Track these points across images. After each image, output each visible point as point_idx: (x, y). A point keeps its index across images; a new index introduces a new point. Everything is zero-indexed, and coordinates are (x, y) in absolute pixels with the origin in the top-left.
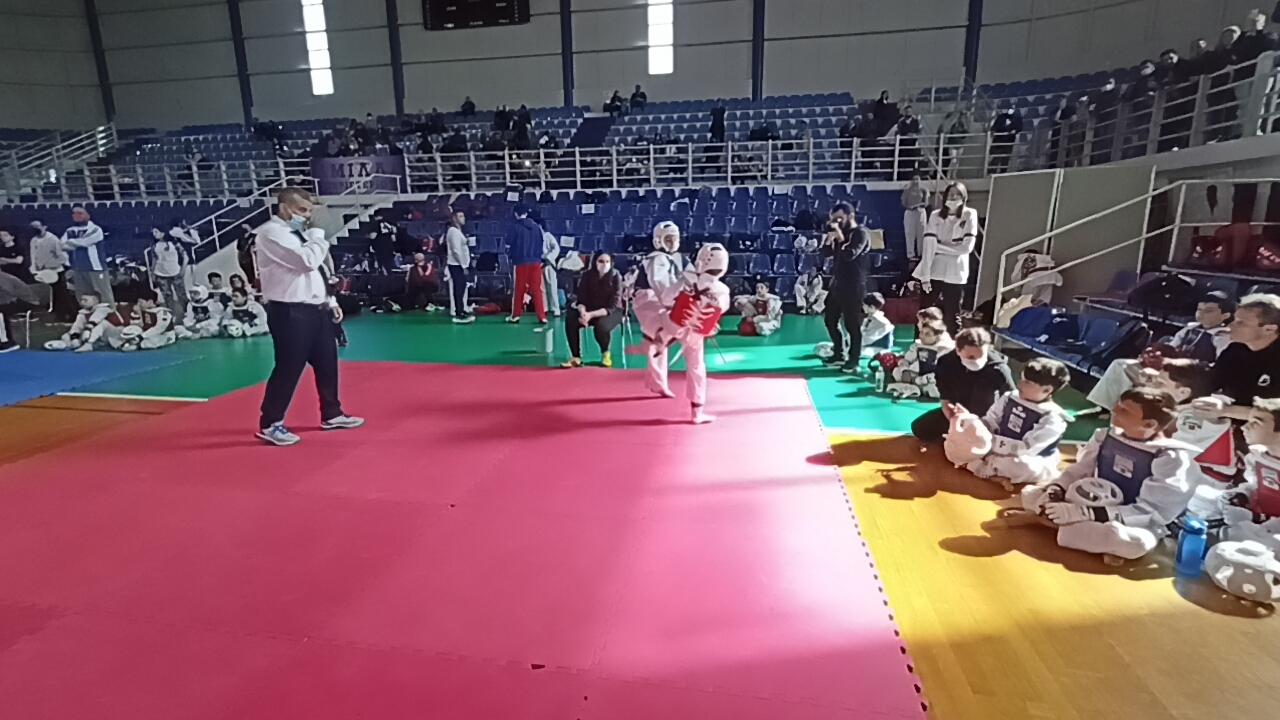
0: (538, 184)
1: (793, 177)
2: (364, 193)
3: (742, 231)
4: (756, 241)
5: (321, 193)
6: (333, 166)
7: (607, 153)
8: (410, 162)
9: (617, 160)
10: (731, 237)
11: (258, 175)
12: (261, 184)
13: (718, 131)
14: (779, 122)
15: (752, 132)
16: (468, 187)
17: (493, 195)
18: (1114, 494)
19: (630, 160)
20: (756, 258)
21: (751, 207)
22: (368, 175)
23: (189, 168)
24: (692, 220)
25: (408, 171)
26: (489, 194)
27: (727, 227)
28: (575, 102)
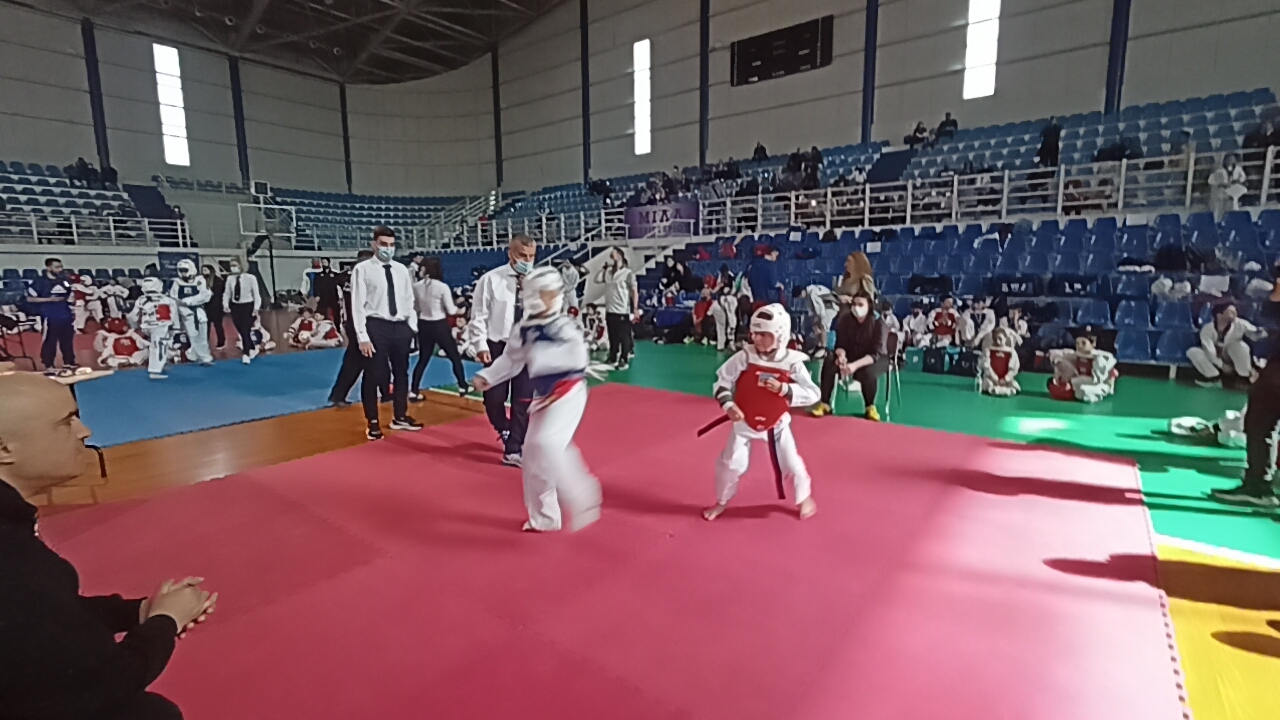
0: (823, 223)
2: (665, 236)
3: (1070, 272)
4: (1090, 282)
6: (641, 213)
7: (903, 188)
8: (705, 207)
9: (913, 195)
10: (1052, 279)
11: (586, 223)
12: (587, 231)
15: (1100, 151)
16: (753, 229)
17: (777, 235)
19: (929, 194)
20: (1088, 305)
22: (667, 220)
25: (701, 215)
26: (772, 234)
27: (1050, 267)
28: (873, 138)
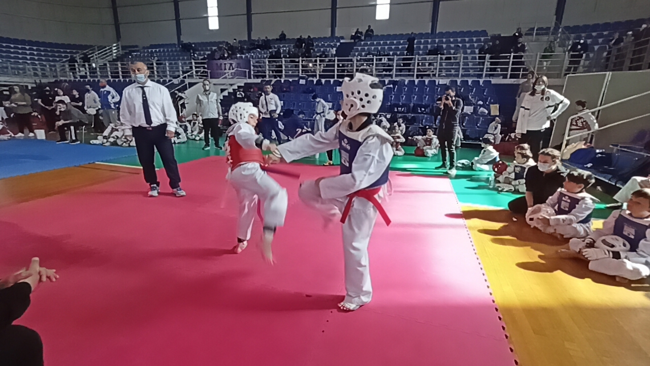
0: (315, 76)
1: (451, 75)
2: (232, 78)
3: (420, 103)
4: (427, 108)
5: (211, 78)
6: (217, 64)
7: (351, 60)
8: (253, 63)
9: (356, 64)
10: (414, 106)
11: (183, 68)
12: (184, 72)
13: (411, 50)
14: (444, 46)
15: (429, 51)
16: (280, 77)
17: (293, 80)
18: (624, 245)
19: (363, 65)
20: (427, 118)
21: (426, 91)
22: (233, 69)
23: (152, 64)
24: (393, 96)
25: (252, 68)
26: (291, 80)
27: (412, 101)
28: (337, 34)
